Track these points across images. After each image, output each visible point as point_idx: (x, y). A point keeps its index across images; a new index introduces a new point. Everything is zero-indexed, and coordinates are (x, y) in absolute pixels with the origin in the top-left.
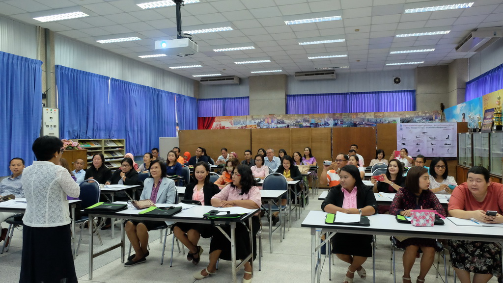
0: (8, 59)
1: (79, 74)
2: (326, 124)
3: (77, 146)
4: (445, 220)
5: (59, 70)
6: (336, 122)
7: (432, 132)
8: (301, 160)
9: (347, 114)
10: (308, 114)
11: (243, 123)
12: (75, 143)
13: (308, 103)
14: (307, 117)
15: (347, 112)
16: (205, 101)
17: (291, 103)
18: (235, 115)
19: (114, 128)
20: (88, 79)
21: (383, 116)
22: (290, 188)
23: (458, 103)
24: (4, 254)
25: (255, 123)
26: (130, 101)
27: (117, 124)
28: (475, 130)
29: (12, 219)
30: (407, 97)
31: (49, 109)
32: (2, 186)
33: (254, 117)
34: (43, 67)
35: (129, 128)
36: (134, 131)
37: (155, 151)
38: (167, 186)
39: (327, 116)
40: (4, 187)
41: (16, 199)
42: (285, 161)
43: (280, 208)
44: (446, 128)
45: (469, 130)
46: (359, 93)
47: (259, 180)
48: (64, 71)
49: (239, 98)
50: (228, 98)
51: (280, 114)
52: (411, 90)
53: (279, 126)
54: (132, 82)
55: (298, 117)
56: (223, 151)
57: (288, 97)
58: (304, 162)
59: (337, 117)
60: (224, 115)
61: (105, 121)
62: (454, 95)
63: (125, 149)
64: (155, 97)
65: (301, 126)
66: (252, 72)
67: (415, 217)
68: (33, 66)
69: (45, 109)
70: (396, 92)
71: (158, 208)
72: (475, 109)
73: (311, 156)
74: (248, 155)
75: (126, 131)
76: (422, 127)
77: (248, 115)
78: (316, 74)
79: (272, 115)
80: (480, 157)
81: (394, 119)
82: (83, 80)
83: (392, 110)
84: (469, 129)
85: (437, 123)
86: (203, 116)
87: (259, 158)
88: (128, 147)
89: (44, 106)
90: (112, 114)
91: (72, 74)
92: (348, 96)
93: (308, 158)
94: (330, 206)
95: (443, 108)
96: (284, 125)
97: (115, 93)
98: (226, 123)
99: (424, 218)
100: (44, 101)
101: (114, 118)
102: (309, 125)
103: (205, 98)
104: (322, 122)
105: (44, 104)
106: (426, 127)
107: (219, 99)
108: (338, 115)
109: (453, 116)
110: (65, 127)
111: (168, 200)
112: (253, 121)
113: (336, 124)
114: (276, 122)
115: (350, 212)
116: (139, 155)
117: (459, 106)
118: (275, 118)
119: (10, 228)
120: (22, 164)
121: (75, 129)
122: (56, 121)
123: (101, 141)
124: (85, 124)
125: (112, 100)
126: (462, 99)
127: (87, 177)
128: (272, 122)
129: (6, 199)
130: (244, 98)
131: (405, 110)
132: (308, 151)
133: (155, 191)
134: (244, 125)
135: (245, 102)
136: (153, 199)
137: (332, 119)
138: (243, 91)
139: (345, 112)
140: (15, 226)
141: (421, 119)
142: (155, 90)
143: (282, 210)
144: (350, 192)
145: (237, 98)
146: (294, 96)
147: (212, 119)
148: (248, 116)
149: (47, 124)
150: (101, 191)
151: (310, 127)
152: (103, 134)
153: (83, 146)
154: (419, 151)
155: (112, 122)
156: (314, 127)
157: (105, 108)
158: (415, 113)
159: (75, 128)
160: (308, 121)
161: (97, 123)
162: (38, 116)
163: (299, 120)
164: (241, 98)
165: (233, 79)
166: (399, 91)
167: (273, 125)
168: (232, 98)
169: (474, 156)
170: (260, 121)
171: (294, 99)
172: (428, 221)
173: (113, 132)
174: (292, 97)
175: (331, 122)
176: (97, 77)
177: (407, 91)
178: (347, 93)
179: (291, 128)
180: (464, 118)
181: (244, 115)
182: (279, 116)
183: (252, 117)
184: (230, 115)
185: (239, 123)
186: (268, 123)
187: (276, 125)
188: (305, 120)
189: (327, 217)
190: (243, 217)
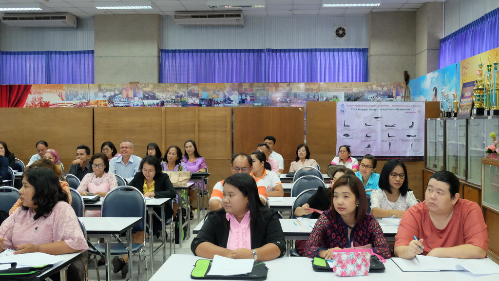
2: (227, 100)
4: (388, 263)
6: (244, 97)
7: (389, 117)
9: (260, 84)
10: (197, 82)
11: (84, 98)
13: (197, 66)
14: (196, 89)
15: (261, 82)
16: (12, 56)
17: (168, 63)
18: (68, 82)
21: (319, 90)
22: (151, 212)
23: (428, 72)
25: (105, 96)
28: (449, 115)
30: (355, 60)
33: (103, 87)
39: (228, 86)
43: (130, 249)
44: (409, 111)
45: (441, 114)
46: (281, 51)
47: (98, 200)
49: (76, 52)
50: (56, 52)
51: (150, 83)
52: (361, 48)
53: (147, 102)
55: (179, 88)
56: (41, 146)
57: (164, 54)
59: (246, 89)
60: (48, 81)
62: (423, 59)
65: (185, 104)
66: (98, 8)
67: (340, 262)
70: (338, 50)
72: (449, 82)
73: (197, 155)
74: (81, 154)
76: (375, 108)
77: (93, 82)
78: (210, 16)
79: (134, 84)
80: (454, 156)
81: (336, 94)
83: (332, 80)
84: (442, 112)
85: (398, 102)
86: (8, 84)
87: (98, 161)
92: (263, 54)
93: (192, 159)
94: (207, 245)
95: (407, 78)
96: (155, 102)
98: (51, 97)
99: (353, 261)
102: (197, 101)
103: (12, 50)
104: (221, 98)
106: (380, 108)
107: (38, 53)
108: (246, 86)
109: (420, 92)
112: (101, 94)
113: (243, 101)
114: (142, 96)
115: (237, 256)
117: (430, 76)
118: (139, 89)
126: (435, 65)
128: (135, 96)
130: (84, 52)
131: (352, 81)
132: (193, 147)
134: (84, 101)
135: (86, 60)
137: (237, 92)
138: (83, 40)
139: (258, 82)
141: (375, 95)
143: (135, 252)
144: (239, 220)
145: (72, 52)
146: (174, 51)
147: (26, 89)
148: (91, 85)
151: (200, 105)
154: (369, 146)
156: (207, 106)
158: (367, 86)
160: (197, 95)
163: (181, 93)
164: (80, 52)
165: (64, 18)
166: (343, 50)
167: (137, 101)
168: (63, 53)
169: (447, 154)
170: (112, 94)
171: (174, 58)
172: (359, 266)
174: (170, 54)
175: (235, 98)
177: (356, 50)
178: (261, 51)
179: (166, 106)
180: (436, 95)
181: (85, 82)
182: (147, 85)
183: (99, 86)
184: (60, 83)
185: (75, 96)
186: (128, 97)
187: (141, 101)
188: (192, 94)
189: (195, 266)
190: (41, 273)
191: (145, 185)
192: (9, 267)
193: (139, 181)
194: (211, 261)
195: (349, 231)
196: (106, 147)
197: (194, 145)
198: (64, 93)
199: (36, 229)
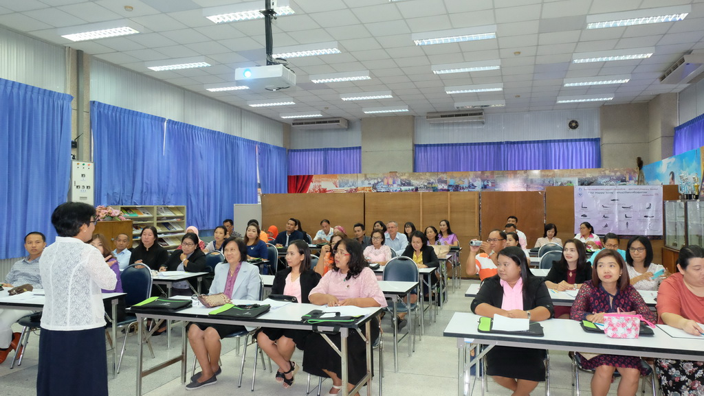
0: (26, 93)
1: (123, 114)
2: (472, 186)
3: (118, 216)
4: (656, 329)
5: (95, 109)
6: (486, 183)
7: (626, 200)
8: (437, 238)
9: (501, 172)
10: (445, 171)
11: (353, 185)
12: (116, 212)
13: (445, 159)
14: (444, 176)
15: (501, 170)
16: (298, 153)
17: (421, 156)
18: (341, 173)
19: (171, 190)
20: (136, 121)
21: (554, 176)
22: (422, 278)
23: (663, 158)
24: (16, 370)
25: (370, 184)
26: (193, 152)
27: (175, 185)
28: (689, 197)
29: (28, 319)
30: (588, 149)
31: (81, 163)
32: (15, 272)
33: (368, 177)
34: (73, 104)
35: (191, 191)
36: (198, 195)
37: (228, 223)
38: (248, 274)
39: (472, 174)
40: (16, 274)
41: (35, 291)
42: (415, 239)
43: (409, 307)
44: (646, 194)
45: (680, 197)
46: (518, 143)
48: (102, 110)
49: (347, 149)
50: (331, 149)
51: (406, 171)
52: (594, 138)
53: (403, 188)
54: (197, 126)
55: (430, 176)
56: (325, 224)
57: (417, 148)
58: (441, 240)
59: (487, 177)
60: (325, 172)
61: (158, 179)
62: (657, 147)
63: (185, 220)
64: (228, 147)
65: (435, 189)
66: (366, 112)
67: (611, 325)
68: (60, 102)
69: (75, 163)
70: (571, 140)
71: (235, 306)
72: (689, 167)
73: (449, 232)
74: (359, 231)
75: (188, 195)
76: (612, 191)
77: (360, 172)
78: (457, 116)
79: (393, 174)
80: (697, 235)
81: (570, 179)
82: (128, 122)
83: (566, 167)
84: (681, 194)
85: (631, 186)
86: (295, 174)
87: (377, 235)
88: (190, 218)
89: (74, 158)
90: (169, 170)
91: (114, 114)
92: (502, 146)
93: (445, 235)
94: (484, 306)
95: (640, 164)
96: (411, 188)
97: (172, 141)
98: (328, 184)
99: (623, 325)
100: (74, 152)
101: (171, 176)
102: (446, 187)
103: (299, 148)
104: (466, 184)
105: (74, 156)
106: (617, 191)
107: (318, 150)
108: (488, 174)
109: (656, 176)
110: (102, 188)
111: (249, 294)
112: (367, 182)
113: (485, 187)
114: (399, 183)
116: (206, 228)
117: (665, 162)
118: (397, 177)
119: (25, 332)
120: (42, 241)
121: (115, 191)
122: (90, 180)
123: (153, 208)
124: (131, 185)
125: (168, 151)
126: (669, 151)
127: (132, 260)
128: (394, 183)
129: (20, 290)
130: (353, 148)
131: (586, 167)
132: (446, 226)
133: (231, 281)
134: (353, 187)
135: (355, 154)
136: (228, 292)
137: (479, 179)
138: (352, 138)
139: (498, 170)
140: (30, 329)
141: (608, 179)
142: (228, 136)
143: (412, 310)
144: (512, 286)
145: (344, 149)
146: (426, 146)
147: (309, 179)
148: (359, 175)
149: (77, 185)
150: (154, 280)
151: (448, 190)
152: (155, 198)
153: (127, 215)
154: (606, 226)
155: (168, 182)
156: (454, 191)
157: (158, 161)
158: (600, 172)
159: (117, 190)
160: (445, 182)
161: (147, 184)
162: (65, 173)
163: (432, 181)
164: (350, 148)
165: (338, 121)
166: (576, 140)
167: (395, 187)
168: (337, 149)
169: (689, 234)
170: (376, 182)
171: (426, 151)
172: (629, 330)
173: (169, 195)
174: (423, 148)
175: (478, 184)
176: (148, 118)
177: (588, 140)
178: (501, 143)
179: (420, 191)
180: (673, 178)
181: (354, 173)
182: (403, 174)
183: (365, 175)
184: (334, 173)
185: (346, 184)
186: (388, 184)
187: (399, 187)
188: (441, 181)
189: (480, 322)
190: (358, 321)
191: (415, 256)
192: (334, 315)
193: (410, 251)
194: (492, 319)
195: (611, 299)
196: (378, 224)
197: (448, 224)
198: (338, 181)
199: (348, 286)
